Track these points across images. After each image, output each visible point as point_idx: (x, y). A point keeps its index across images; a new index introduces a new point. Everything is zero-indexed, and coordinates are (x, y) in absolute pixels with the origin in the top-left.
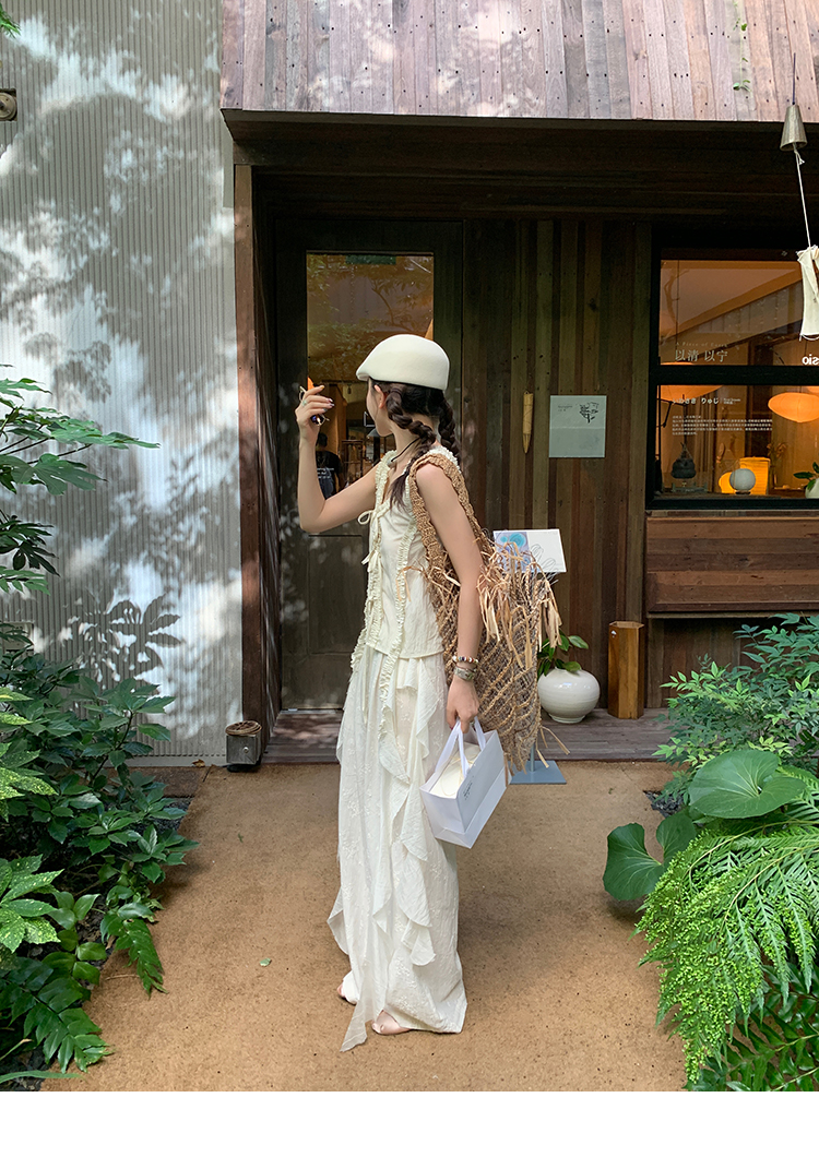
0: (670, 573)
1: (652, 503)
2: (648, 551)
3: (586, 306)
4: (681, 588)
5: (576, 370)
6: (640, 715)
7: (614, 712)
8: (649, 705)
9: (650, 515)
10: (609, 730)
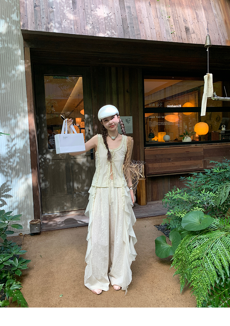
0: (152, 164)
1: (146, 145)
2: (146, 158)
3: (125, 91)
4: (155, 168)
5: (124, 109)
6: (146, 204)
7: (140, 204)
8: (148, 201)
9: (145, 149)
10: (140, 209)
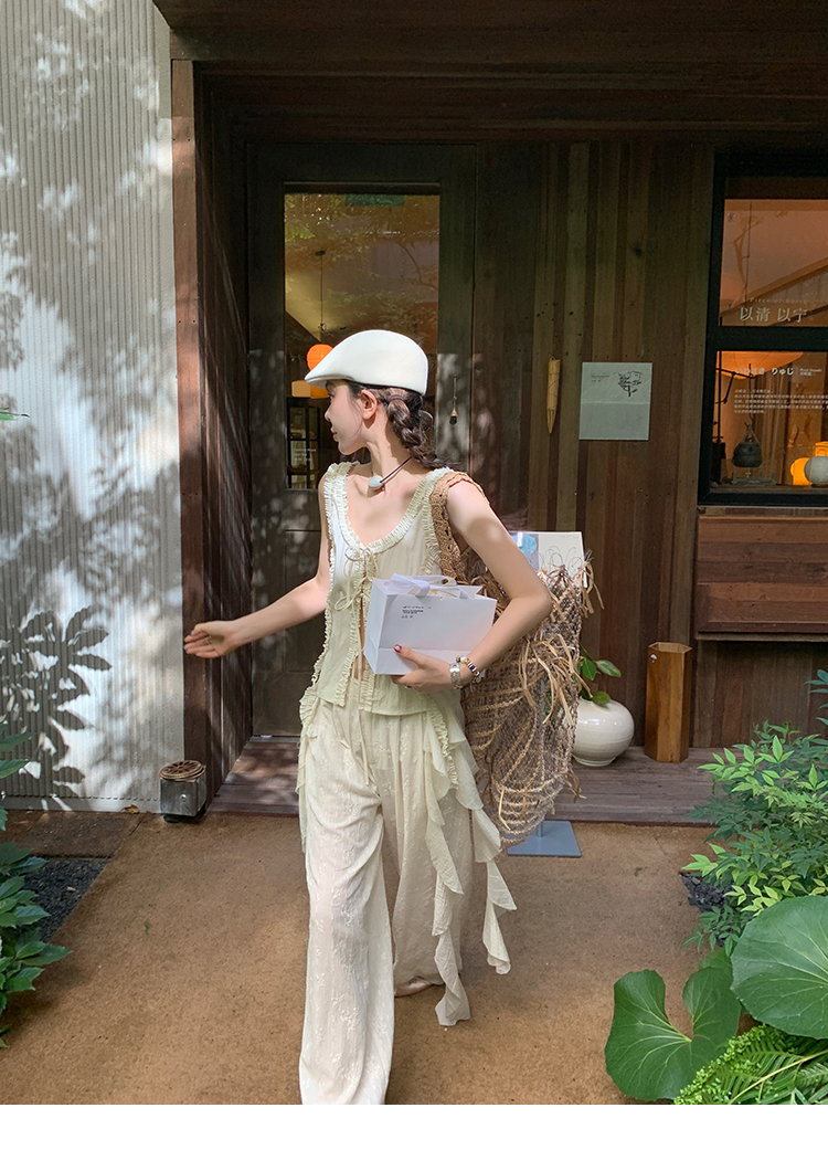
0: (726, 585)
1: (705, 497)
2: (699, 557)
3: (628, 251)
4: (739, 604)
5: (615, 331)
6: (683, 757)
7: (652, 753)
8: (696, 743)
9: (703, 512)
10: (644, 777)
